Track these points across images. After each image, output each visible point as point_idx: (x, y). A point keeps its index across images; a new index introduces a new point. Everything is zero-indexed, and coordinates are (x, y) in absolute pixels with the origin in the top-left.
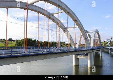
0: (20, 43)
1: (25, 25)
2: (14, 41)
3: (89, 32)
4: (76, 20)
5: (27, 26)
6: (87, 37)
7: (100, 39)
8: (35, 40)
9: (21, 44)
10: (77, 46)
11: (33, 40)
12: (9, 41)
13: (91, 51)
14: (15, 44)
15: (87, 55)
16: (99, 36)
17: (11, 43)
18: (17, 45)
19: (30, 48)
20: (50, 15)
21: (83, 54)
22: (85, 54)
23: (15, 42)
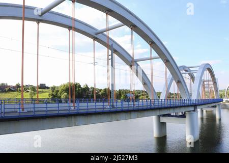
0: (58, 91)
1: (70, 60)
2: (48, 88)
3: (191, 69)
4: (154, 43)
5: (74, 61)
6: (181, 78)
7: (215, 82)
8: (86, 85)
9: (59, 93)
10: (163, 97)
11: (82, 86)
12: (40, 88)
13: (192, 109)
14: (48, 93)
15: (184, 116)
16: (213, 76)
17: (43, 92)
18: (53, 95)
19: (80, 102)
20: (97, 34)
21: (175, 114)
22: (180, 114)
23: (50, 90)
